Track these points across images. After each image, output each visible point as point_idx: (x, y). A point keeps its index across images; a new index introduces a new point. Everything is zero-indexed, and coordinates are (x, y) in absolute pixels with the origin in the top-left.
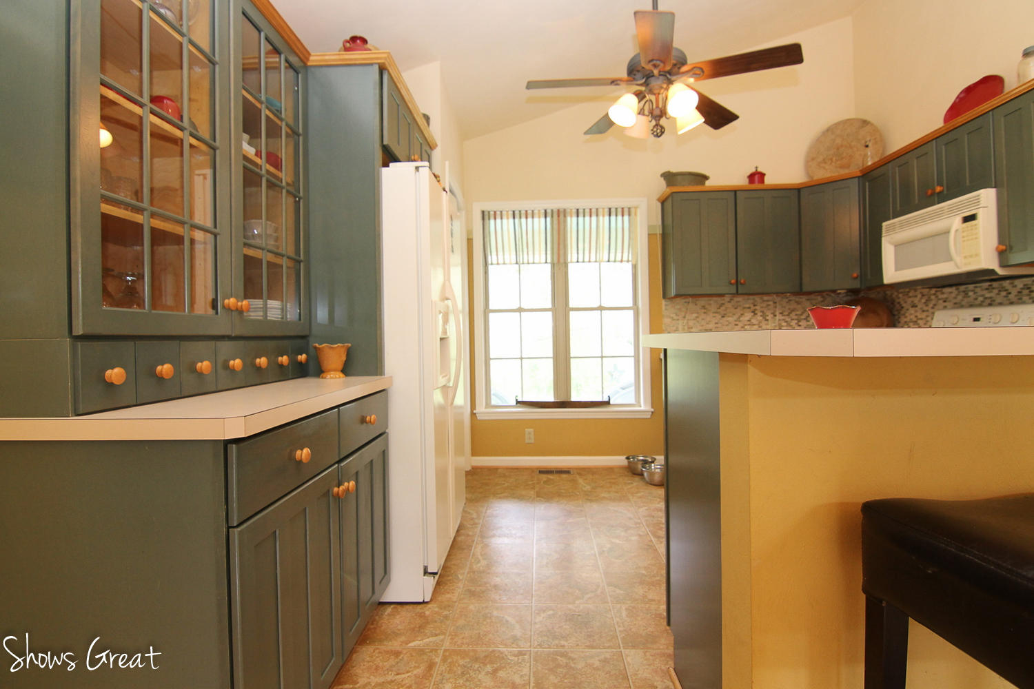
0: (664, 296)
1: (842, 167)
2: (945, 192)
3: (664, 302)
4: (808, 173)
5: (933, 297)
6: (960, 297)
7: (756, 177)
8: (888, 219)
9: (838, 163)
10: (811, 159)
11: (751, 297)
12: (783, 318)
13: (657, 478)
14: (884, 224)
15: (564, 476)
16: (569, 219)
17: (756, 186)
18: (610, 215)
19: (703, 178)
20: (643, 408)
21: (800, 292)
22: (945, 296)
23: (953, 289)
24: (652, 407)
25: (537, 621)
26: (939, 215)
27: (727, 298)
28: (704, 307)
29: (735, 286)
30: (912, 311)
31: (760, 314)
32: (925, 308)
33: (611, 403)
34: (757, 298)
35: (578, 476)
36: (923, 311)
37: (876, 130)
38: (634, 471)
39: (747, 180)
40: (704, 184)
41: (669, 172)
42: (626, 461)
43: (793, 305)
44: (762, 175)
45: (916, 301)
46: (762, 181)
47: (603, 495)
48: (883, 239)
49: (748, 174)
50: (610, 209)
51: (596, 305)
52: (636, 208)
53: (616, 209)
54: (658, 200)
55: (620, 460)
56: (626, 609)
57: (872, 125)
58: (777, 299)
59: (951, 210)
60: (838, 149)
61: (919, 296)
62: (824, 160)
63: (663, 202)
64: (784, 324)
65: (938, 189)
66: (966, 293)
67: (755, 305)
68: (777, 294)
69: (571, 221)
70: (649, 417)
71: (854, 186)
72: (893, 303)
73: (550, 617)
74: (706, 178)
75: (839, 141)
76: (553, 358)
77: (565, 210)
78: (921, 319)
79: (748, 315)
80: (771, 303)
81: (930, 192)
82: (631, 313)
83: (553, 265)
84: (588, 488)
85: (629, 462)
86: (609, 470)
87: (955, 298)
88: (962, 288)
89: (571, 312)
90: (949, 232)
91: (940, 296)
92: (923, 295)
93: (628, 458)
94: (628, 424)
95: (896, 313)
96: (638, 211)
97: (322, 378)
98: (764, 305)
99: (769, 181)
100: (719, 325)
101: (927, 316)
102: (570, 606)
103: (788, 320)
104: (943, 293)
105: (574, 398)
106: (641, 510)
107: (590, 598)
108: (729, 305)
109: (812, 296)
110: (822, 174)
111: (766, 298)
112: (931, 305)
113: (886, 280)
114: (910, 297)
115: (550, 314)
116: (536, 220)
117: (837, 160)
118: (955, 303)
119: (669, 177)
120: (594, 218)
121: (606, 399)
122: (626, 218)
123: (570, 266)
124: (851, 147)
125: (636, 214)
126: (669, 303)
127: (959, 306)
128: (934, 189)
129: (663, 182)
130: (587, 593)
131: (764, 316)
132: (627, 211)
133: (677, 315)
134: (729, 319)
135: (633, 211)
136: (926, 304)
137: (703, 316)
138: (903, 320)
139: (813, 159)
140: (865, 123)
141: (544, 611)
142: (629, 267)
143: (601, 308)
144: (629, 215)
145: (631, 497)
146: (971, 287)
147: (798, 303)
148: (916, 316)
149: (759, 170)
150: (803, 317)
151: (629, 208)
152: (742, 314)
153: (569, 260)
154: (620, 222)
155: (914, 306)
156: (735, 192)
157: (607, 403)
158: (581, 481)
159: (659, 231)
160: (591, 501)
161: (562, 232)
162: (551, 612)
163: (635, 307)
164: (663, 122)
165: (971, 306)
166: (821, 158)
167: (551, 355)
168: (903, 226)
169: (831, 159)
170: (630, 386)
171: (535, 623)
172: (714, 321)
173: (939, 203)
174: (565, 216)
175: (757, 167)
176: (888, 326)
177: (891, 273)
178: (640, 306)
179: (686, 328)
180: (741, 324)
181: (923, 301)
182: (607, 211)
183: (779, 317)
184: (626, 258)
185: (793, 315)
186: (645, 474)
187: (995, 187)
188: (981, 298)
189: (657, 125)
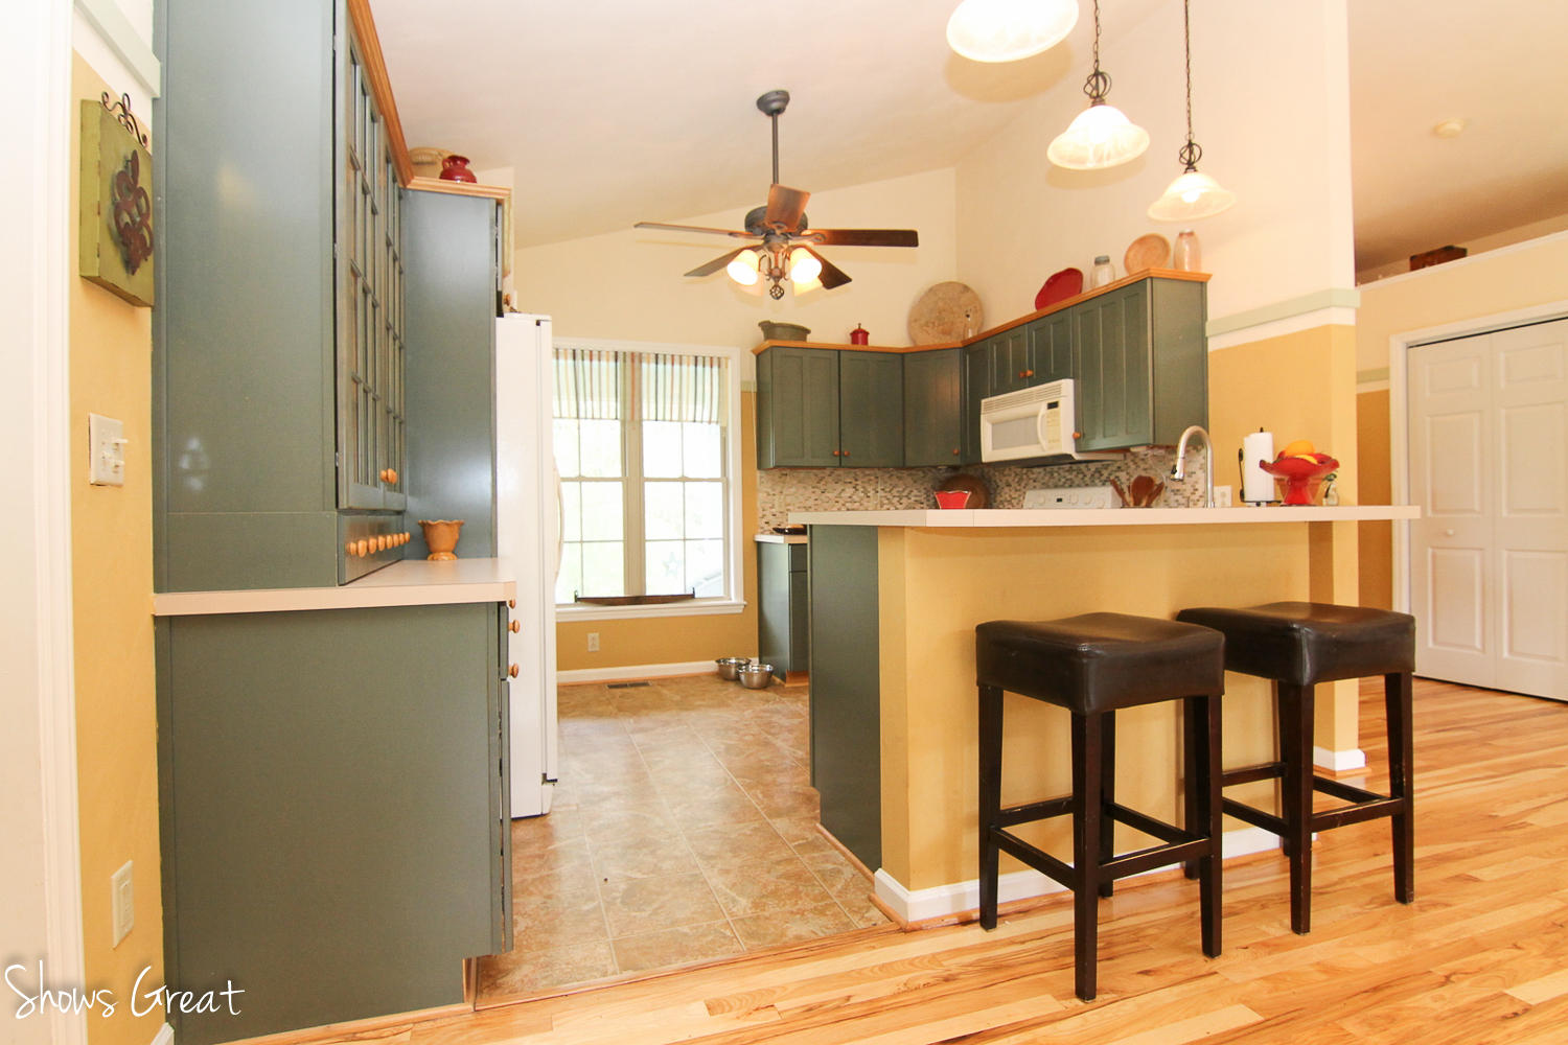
0: (760, 467)
1: (945, 333)
2: (1035, 377)
3: (758, 474)
4: (913, 340)
5: (1025, 477)
6: (1047, 478)
7: (860, 335)
8: (987, 397)
9: (941, 327)
10: (913, 321)
11: (853, 471)
12: (883, 494)
13: (756, 680)
14: (983, 401)
15: (643, 688)
16: (644, 365)
17: (860, 347)
18: (696, 365)
19: (803, 332)
20: (734, 601)
21: (904, 467)
22: (1034, 476)
23: (1041, 470)
24: (745, 600)
26: (1028, 398)
27: (828, 472)
28: (802, 481)
29: (838, 458)
30: (1007, 489)
31: (861, 489)
32: (1018, 488)
33: (696, 596)
34: (858, 472)
35: (660, 687)
36: (1016, 491)
37: (976, 298)
38: (727, 676)
39: (850, 337)
40: (805, 339)
41: (769, 322)
42: (717, 664)
43: (895, 481)
44: (866, 334)
45: (1010, 480)
46: (865, 342)
47: (698, 703)
48: (982, 416)
49: (851, 331)
50: (696, 357)
51: (678, 475)
52: (727, 358)
53: (704, 358)
54: (753, 351)
55: (711, 666)
57: (973, 292)
58: (879, 473)
59: (1038, 396)
60: (940, 313)
61: (1013, 475)
62: (927, 322)
63: (759, 356)
64: (886, 502)
65: (1029, 373)
66: (1052, 474)
67: (856, 480)
68: (879, 468)
69: (648, 368)
70: (741, 611)
71: (956, 357)
72: (990, 482)
74: (808, 331)
75: (941, 304)
76: (624, 541)
77: (641, 354)
78: (1015, 498)
79: (849, 491)
80: (872, 478)
81: (1022, 375)
82: (719, 486)
83: (623, 423)
84: (677, 698)
85: (720, 666)
86: (696, 678)
87: (1043, 478)
88: (1048, 469)
89: (646, 484)
90: (1036, 416)
91: (1032, 476)
92: (1017, 475)
93: (718, 661)
94: (718, 622)
95: (992, 492)
96: (730, 363)
97: (433, 559)
98: (866, 479)
99: (875, 341)
100: (819, 502)
101: (1020, 496)
103: (889, 496)
104: (1033, 473)
105: (649, 593)
106: (746, 713)
108: (830, 479)
109: (913, 472)
110: (925, 340)
111: (867, 472)
112: (1023, 484)
113: (985, 459)
114: (1005, 476)
115: (619, 485)
116: (604, 363)
117: (939, 325)
118: (1043, 484)
119: (768, 328)
120: (677, 366)
121: (691, 592)
122: (715, 369)
123: (644, 423)
124: (953, 313)
125: (726, 367)
126: (763, 474)
127: (1046, 486)
128: (1026, 373)
129: (761, 334)
131: (865, 492)
132: (717, 362)
133: (774, 490)
134: (828, 495)
135: (723, 361)
136: (1019, 483)
137: (801, 491)
138: (999, 499)
139: (916, 321)
140: (966, 288)
142: (716, 429)
143: (684, 479)
144: (719, 366)
145: (729, 703)
146: (1056, 468)
147: (900, 478)
148: (1010, 496)
149: (862, 327)
150: (904, 494)
151: (719, 359)
152: (843, 490)
153: (645, 416)
154: (708, 375)
155: (1009, 485)
156: (839, 351)
157: (692, 596)
158: (665, 691)
159: (753, 388)
160: (687, 709)
161: (637, 383)
162: (686, 805)
163: (724, 478)
164: (782, 282)
165: (1056, 486)
166: (923, 322)
167: (622, 538)
168: (999, 405)
169: (933, 323)
170: (720, 574)
172: (814, 497)
173: (1030, 387)
174: (641, 362)
175: (860, 325)
176: (985, 507)
177: (989, 453)
178: (731, 478)
179: (783, 504)
180: (842, 501)
181: (1016, 480)
182: (692, 360)
183: (881, 493)
184: (714, 418)
185: (894, 492)
186: (743, 677)
187: (1073, 378)
188: (1063, 480)
189: (776, 286)
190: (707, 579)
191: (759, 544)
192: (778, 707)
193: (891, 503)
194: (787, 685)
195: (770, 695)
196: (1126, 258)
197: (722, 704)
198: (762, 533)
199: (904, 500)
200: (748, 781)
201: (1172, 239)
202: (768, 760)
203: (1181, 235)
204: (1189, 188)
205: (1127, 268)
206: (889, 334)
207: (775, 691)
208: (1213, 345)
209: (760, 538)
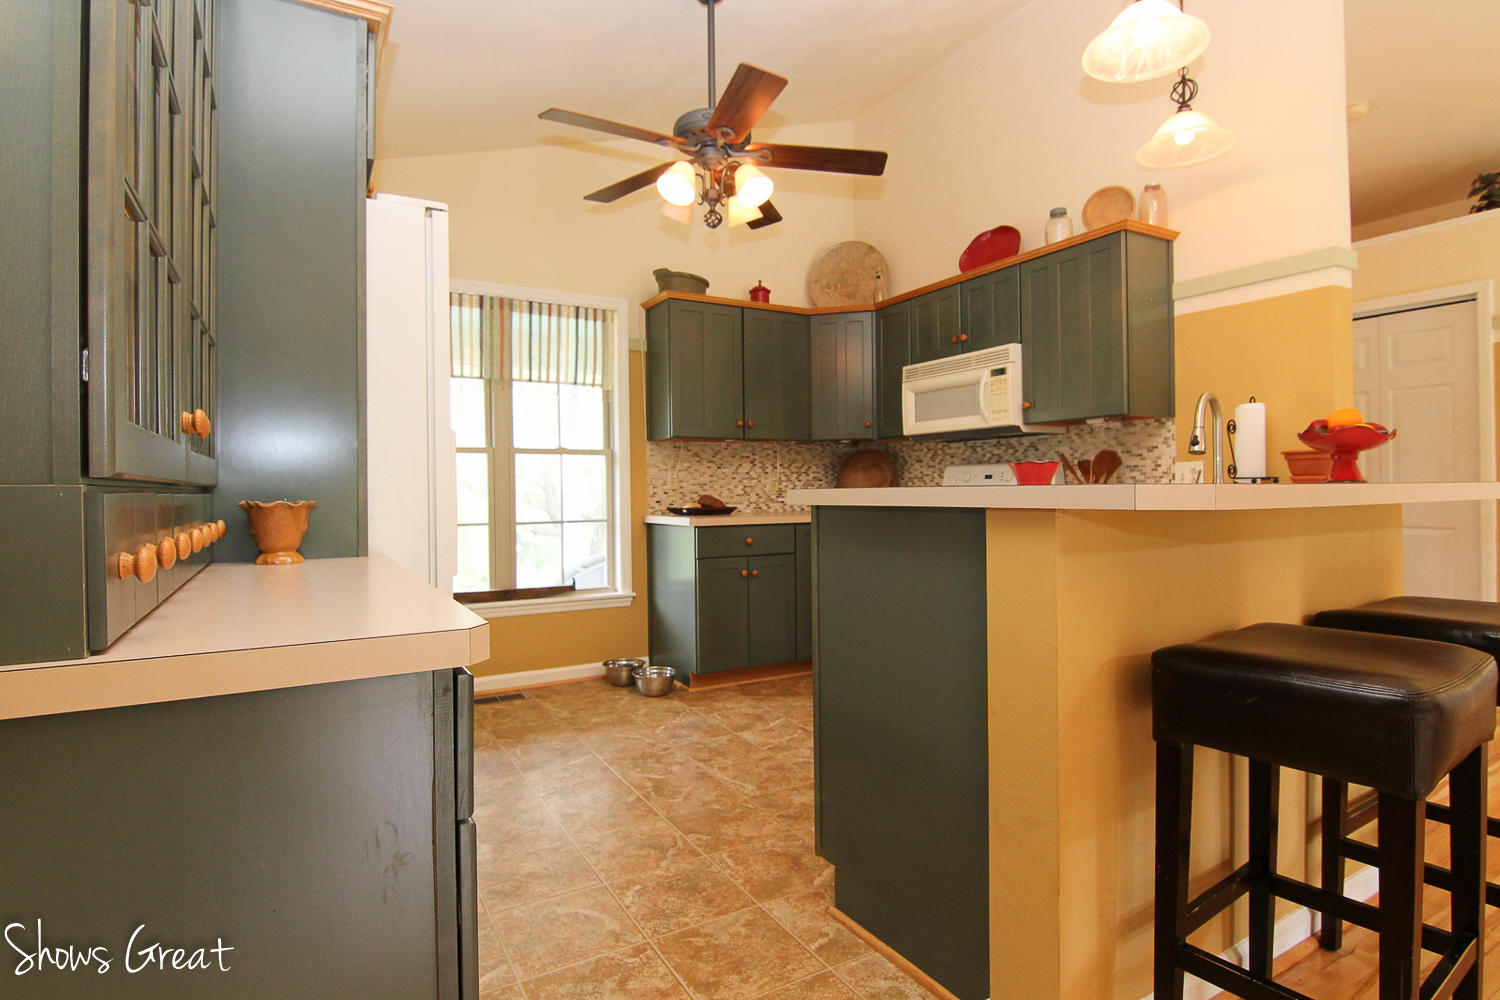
0: (651, 437)
1: (849, 296)
2: (970, 341)
3: (648, 445)
4: (811, 300)
5: (940, 452)
6: (968, 453)
7: (760, 293)
8: (908, 365)
9: (844, 290)
10: (812, 283)
11: (750, 444)
12: (783, 470)
13: (655, 686)
14: (904, 368)
15: (518, 702)
16: (516, 316)
18: (577, 317)
20: (620, 592)
21: (807, 440)
22: (952, 451)
23: (961, 444)
24: (633, 591)
25: (627, 903)
26: (967, 364)
27: (723, 444)
28: (696, 455)
29: (742, 430)
30: (917, 466)
31: (759, 465)
32: (931, 464)
33: (577, 587)
34: (755, 444)
35: (539, 700)
36: (929, 467)
37: (882, 259)
38: (620, 682)
39: (749, 296)
40: (703, 292)
41: (667, 270)
42: (605, 668)
43: (793, 456)
44: (766, 292)
45: (922, 456)
46: (766, 300)
47: (594, 720)
48: (903, 385)
49: (751, 289)
50: (577, 308)
51: (554, 446)
52: (613, 311)
53: (586, 309)
54: (643, 305)
55: (596, 668)
56: (730, 857)
57: (879, 253)
58: (778, 447)
59: (979, 361)
60: (842, 274)
61: (926, 450)
62: (828, 284)
63: (651, 310)
64: (784, 478)
65: (964, 337)
66: (974, 449)
67: (754, 454)
68: (778, 441)
69: (519, 320)
70: (629, 604)
71: (868, 319)
72: (895, 457)
73: (641, 893)
74: (706, 284)
75: (843, 265)
76: (490, 524)
77: (511, 301)
78: (927, 475)
79: (747, 466)
80: (771, 452)
81: (954, 340)
82: (602, 460)
83: (489, 384)
84: (565, 714)
85: (609, 669)
86: (578, 685)
87: (963, 454)
88: (970, 443)
89: (518, 457)
90: (979, 383)
91: (948, 451)
92: (929, 450)
93: (606, 664)
94: (603, 616)
95: (899, 468)
96: (616, 315)
98: (764, 453)
99: (775, 300)
100: (715, 478)
101: (934, 472)
102: (658, 872)
103: (788, 473)
104: (950, 448)
105: (523, 582)
106: (658, 731)
107: (675, 855)
108: (726, 453)
109: (813, 446)
110: (827, 302)
111: (766, 446)
112: (938, 461)
113: (906, 432)
114: (915, 451)
115: (484, 457)
116: (466, 310)
117: (842, 287)
118: (963, 459)
119: (664, 277)
120: (554, 318)
121: (569, 583)
122: (599, 323)
123: (514, 383)
124: (857, 275)
125: (612, 321)
126: (655, 447)
127: (967, 462)
128: (958, 338)
129: (655, 286)
130: (668, 850)
131: (763, 468)
132: (602, 315)
133: (665, 464)
134: (724, 470)
135: (609, 314)
136: (933, 458)
137: (696, 466)
138: (907, 476)
139: (816, 282)
140: (871, 249)
141: (628, 888)
142: (598, 392)
143: (561, 451)
144: (604, 320)
145: (634, 717)
146: (979, 443)
147: (799, 453)
148: (921, 472)
149: (763, 285)
150: (803, 470)
151: (604, 311)
152: (740, 465)
153: (515, 375)
154: (590, 328)
155: (920, 461)
156: (743, 308)
157: (572, 589)
158: (547, 705)
159: (643, 348)
161: (506, 334)
162: (638, 887)
163: (608, 451)
165: (980, 462)
166: (824, 282)
167: (486, 521)
168: (925, 373)
169: (836, 285)
170: (603, 560)
171: (628, 907)
172: (709, 472)
173: (962, 353)
174: (511, 310)
175: (760, 281)
176: (891, 485)
177: (911, 425)
178: (617, 449)
179: (676, 481)
180: (738, 478)
181: (930, 455)
182: (573, 310)
183: (779, 469)
184: (599, 380)
185: (793, 468)
186: (640, 683)
187: (1021, 343)
188: (988, 455)
189: (712, 212)
190: (585, 568)
191: (650, 527)
192: (692, 719)
193: (789, 480)
194: (691, 690)
195: (676, 704)
196: (1085, 212)
197: (624, 721)
198: (653, 514)
199: (803, 477)
200: (704, 838)
201: (1136, 192)
202: (716, 802)
203: (1147, 188)
204: (1183, 128)
205: (1086, 222)
206: (788, 294)
207: (681, 699)
208: (1180, 309)
209: (652, 519)
